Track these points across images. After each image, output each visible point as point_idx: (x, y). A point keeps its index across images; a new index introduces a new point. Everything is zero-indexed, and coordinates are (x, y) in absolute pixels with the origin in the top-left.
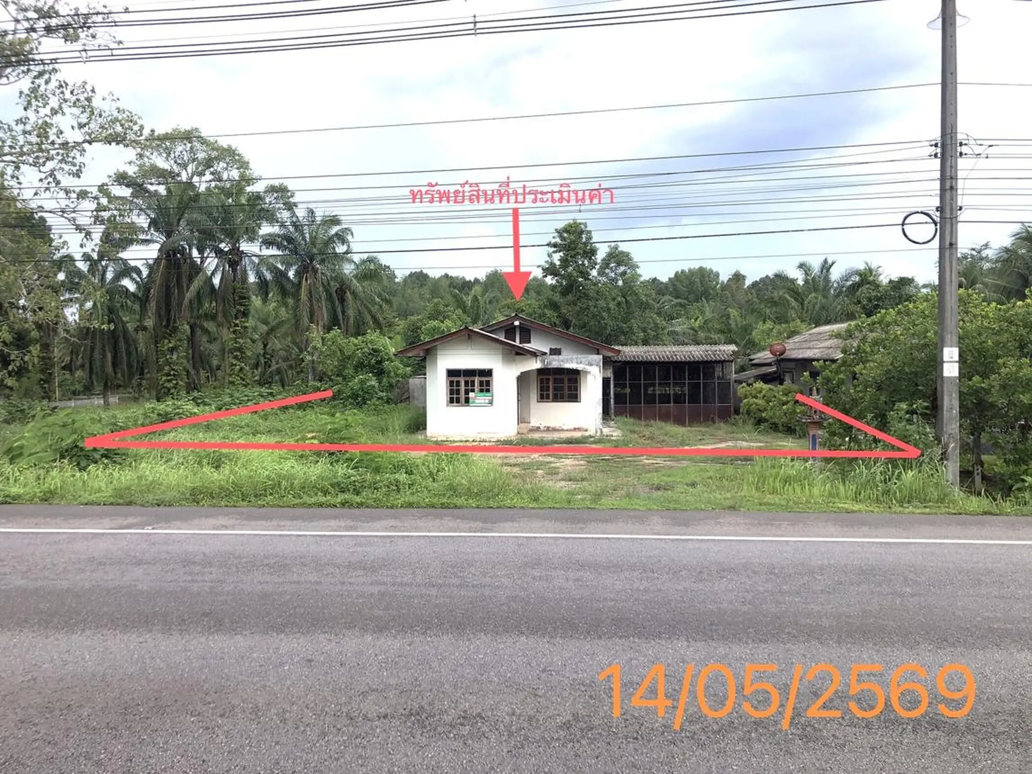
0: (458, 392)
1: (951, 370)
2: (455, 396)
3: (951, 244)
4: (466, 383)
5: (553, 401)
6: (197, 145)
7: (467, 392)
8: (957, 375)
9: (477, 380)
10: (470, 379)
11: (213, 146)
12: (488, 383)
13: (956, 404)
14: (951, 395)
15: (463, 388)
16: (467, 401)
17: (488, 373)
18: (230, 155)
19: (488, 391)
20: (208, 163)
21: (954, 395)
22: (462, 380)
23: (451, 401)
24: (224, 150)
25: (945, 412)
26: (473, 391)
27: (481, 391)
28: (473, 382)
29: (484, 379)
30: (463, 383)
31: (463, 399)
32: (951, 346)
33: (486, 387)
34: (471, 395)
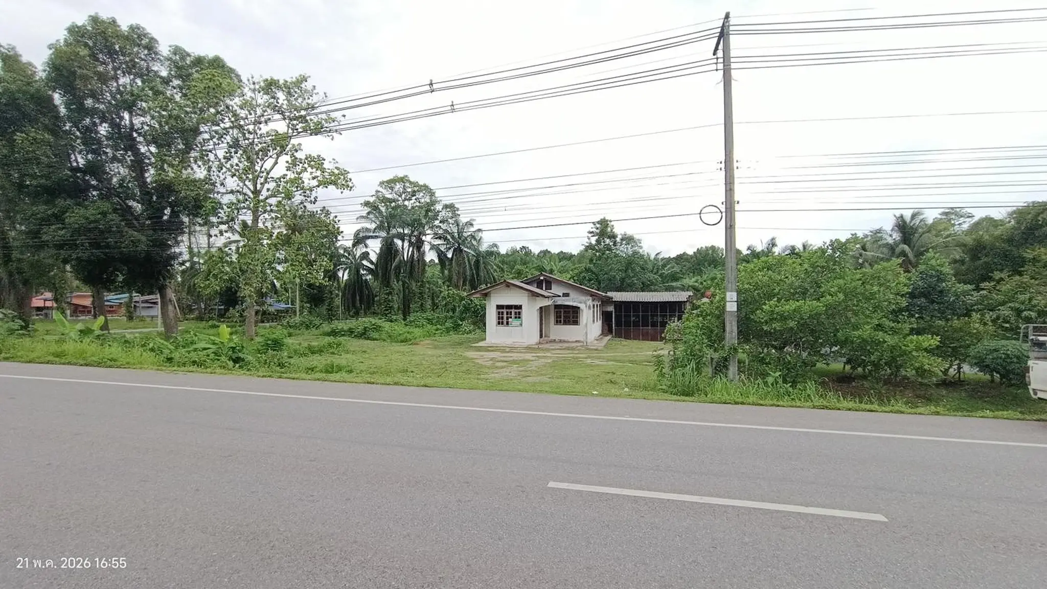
0: (502, 318)
1: (732, 307)
2: (501, 321)
3: (731, 226)
4: (507, 313)
5: (563, 324)
6: (407, 184)
7: (507, 318)
8: (736, 310)
9: (513, 311)
10: (509, 311)
11: (415, 184)
12: (519, 313)
13: (735, 329)
14: (731, 323)
15: (505, 316)
16: (507, 323)
17: (520, 307)
18: (426, 188)
19: (519, 318)
20: (414, 194)
21: (733, 323)
22: (505, 311)
23: (499, 323)
24: (422, 186)
25: (727, 335)
26: (511, 317)
27: (516, 318)
28: (511, 312)
29: (517, 311)
30: (505, 313)
31: (505, 323)
32: (731, 291)
33: (518, 316)
34: (510, 320)
